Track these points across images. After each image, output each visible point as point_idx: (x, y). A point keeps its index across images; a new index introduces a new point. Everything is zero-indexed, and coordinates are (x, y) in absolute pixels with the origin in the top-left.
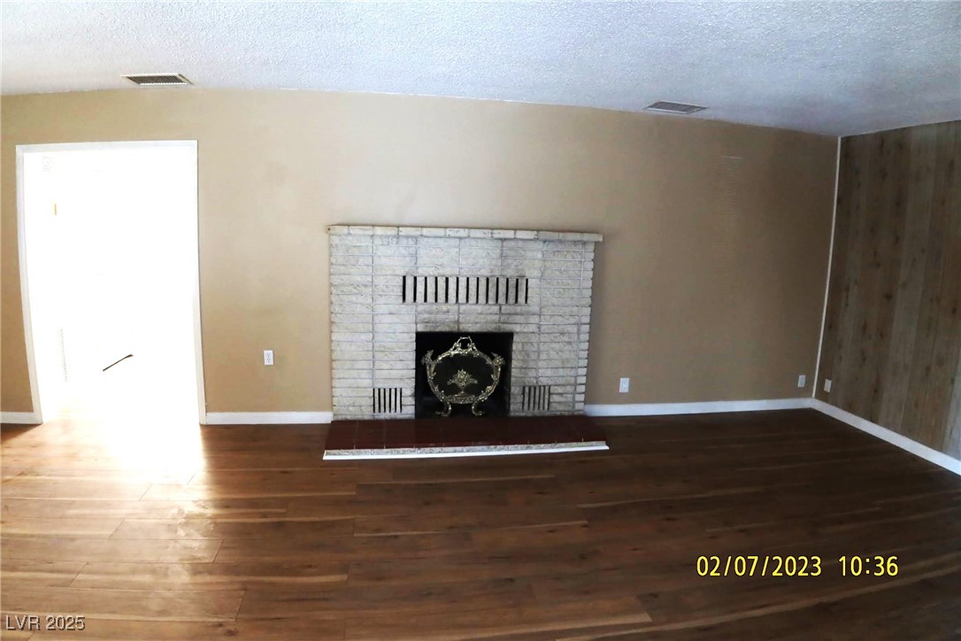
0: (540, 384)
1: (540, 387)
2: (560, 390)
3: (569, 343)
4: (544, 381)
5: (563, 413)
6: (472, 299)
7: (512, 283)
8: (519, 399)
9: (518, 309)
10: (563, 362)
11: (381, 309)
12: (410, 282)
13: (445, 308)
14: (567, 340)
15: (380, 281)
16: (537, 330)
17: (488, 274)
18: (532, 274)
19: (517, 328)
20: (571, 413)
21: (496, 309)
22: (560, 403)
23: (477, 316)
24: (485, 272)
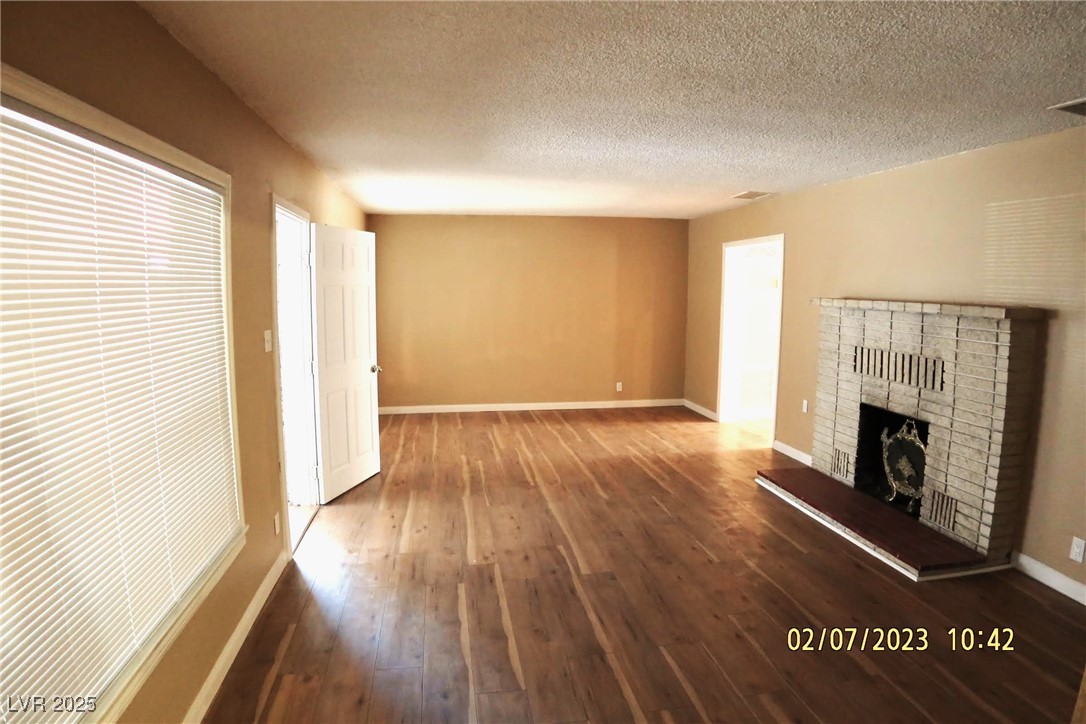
0: (948, 494)
1: (948, 498)
2: (966, 511)
3: (979, 452)
4: (952, 493)
5: (967, 542)
6: (899, 378)
7: (930, 364)
8: (929, 503)
9: (934, 396)
10: (971, 475)
11: (843, 376)
12: (859, 352)
13: (879, 382)
14: (977, 447)
15: (843, 351)
16: (949, 426)
17: (911, 352)
18: (948, 357)
19: (931, 418)
20: (973, 547)
21: (916, 391)
22: (964, 527)
23: (902, 399)
24: (909, 351)
